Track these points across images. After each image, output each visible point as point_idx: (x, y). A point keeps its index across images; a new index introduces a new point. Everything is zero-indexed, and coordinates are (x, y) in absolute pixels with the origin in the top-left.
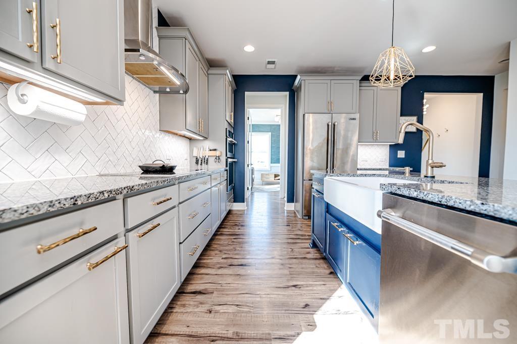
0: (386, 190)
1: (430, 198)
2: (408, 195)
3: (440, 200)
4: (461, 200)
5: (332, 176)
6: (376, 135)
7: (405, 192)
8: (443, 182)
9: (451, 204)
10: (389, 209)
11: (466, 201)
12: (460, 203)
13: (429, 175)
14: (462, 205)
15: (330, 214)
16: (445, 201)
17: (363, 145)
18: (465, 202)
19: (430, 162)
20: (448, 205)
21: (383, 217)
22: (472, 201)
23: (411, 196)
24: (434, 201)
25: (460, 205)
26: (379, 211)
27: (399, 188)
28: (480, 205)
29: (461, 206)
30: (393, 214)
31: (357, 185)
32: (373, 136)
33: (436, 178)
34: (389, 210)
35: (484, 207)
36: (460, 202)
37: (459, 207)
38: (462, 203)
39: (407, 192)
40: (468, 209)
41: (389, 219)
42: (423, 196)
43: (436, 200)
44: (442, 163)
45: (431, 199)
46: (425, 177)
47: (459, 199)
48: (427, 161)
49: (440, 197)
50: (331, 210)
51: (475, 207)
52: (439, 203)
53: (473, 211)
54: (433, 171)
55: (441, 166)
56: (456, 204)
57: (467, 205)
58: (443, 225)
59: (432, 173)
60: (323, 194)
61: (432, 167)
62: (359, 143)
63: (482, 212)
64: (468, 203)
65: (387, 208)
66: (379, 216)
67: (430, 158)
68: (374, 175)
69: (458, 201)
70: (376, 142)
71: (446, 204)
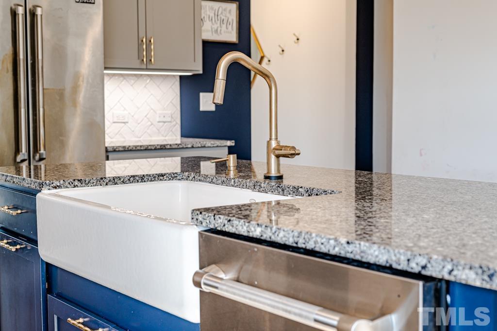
0: (204, 224)
1: (282, 238)
2: (246, 234)
3: (296, 239)
4: (322, 239)
5: (59, 187)
6: (148, 50)
7: (240, 228)
8: (296, 190)
9: (310, 246)
10: (214, 266)
11: (329, 239)
12: (322, 244)
13: (273, 173)
14: (325, 247)
15: (60, 296)
16: (304, 241)
17: (114, 75)
18: (328, 242)
19: (274, 144)
20: (308, 248)
21: (205, 284)
22: (336, 240)
23: (251, 235)
24: (287, 243)
25: (322, 246)
26: (196, 274)
27: (229, 221)
28: (346, 245)
29: (324, 250)
30: (222, 275)
31: (165, 220)
32: (140, 50)
33: (286, 182)
34: (212, 269)
35: (350, 248)
36: (323, 241)
37: (321, 251)
38: (325, 243)
39: (245, 228)
40: (333, 252)
41: (216, 288)
42: (271, 234)
43: (290, 242)
44: (294, 148)
45: (284, 239)
46: (267, 177)
47: (321, 237)
48: (269, 143)
49: (296, 234)
50: (60, 283)
51: (340, 249)
52: (295, 245)
53: (338, 255)
54: (278, 165)
55: (293, 155)
56: (317, 245)
57: (331, 246)
58: (302, 284)
59: (279, 170)
60: (35, 242)
61: (278, 156)
62: (106, 72)
63: (349, 256)
64: (332, 242)
65: (209, 265)
66: (197, 284)
67: (273, 137)
68: (162, 175)
69: (319, 240)
70: (147, 69)
71: (303, 246)
